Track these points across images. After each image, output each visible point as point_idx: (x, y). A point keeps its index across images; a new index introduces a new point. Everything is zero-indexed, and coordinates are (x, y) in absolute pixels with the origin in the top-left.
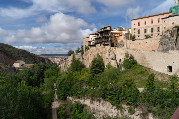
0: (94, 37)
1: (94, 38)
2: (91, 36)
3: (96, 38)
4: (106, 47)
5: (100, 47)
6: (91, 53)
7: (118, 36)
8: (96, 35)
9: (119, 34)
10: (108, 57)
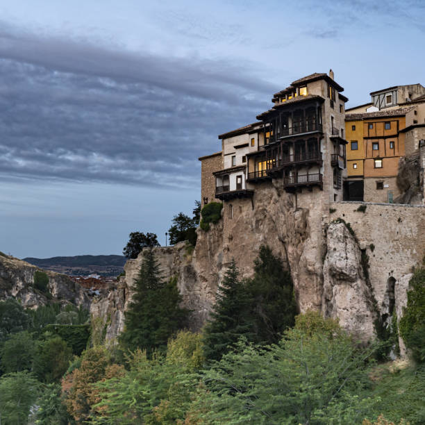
0: (247, 145)
1: (246, 151)
2: (230, 145)
3: (254, 149)
4: (305, 200)
5: (276, 201)
6: (231, 239)
7: (387, 133)
8: (255, 136)
9: (394, 124)
10: (318, 265)
